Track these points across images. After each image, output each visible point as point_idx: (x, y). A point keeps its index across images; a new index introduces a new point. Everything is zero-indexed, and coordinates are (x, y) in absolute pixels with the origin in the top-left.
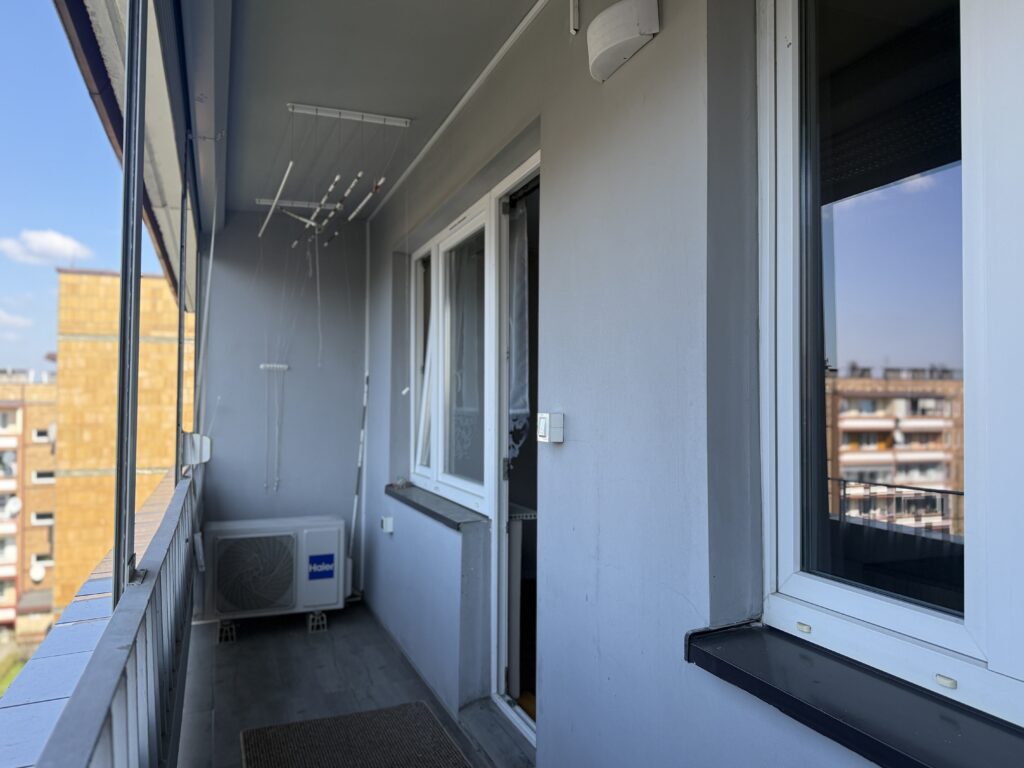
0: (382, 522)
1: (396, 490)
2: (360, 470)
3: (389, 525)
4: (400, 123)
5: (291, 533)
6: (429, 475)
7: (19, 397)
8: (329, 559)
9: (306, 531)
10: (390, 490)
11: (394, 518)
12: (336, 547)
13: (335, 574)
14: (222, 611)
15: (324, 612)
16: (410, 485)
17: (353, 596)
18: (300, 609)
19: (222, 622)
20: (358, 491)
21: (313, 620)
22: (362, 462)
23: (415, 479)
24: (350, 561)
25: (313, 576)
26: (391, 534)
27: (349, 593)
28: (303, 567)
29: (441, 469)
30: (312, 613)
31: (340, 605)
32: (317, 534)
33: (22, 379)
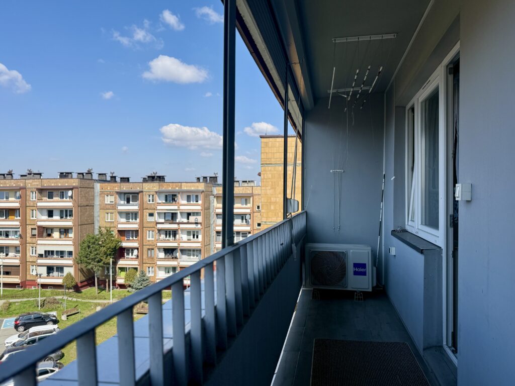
0: (390, 249)
1: (396, 233)
2: (381, 223)
3: (393, 251)
4: (391, 36)
5: (344, 251)
6: (414, 226)
7: (251, 192)
8: (363, 266)
9: (351, 251)
10: (394, 233)
11: (396, 248)
12: (367, 260)
13: (367, 274)
14: (314, 284)
15: (361, 292)
16: (405, 231)
17: (377, 286)
18: (349, 289)
19: (314, 289)
20: (380, 234)
21: (356, 295)
22: (382, 219)
23: (408, 228)
24: (375, 269)
25: (356, 273)
26: (395, 256)
27: (375, 284)
28: (351, 269)
29: (420, 223)
30: (356, 291)
31: (370, 290)
32: (358, 253)
33: (252, 184)
